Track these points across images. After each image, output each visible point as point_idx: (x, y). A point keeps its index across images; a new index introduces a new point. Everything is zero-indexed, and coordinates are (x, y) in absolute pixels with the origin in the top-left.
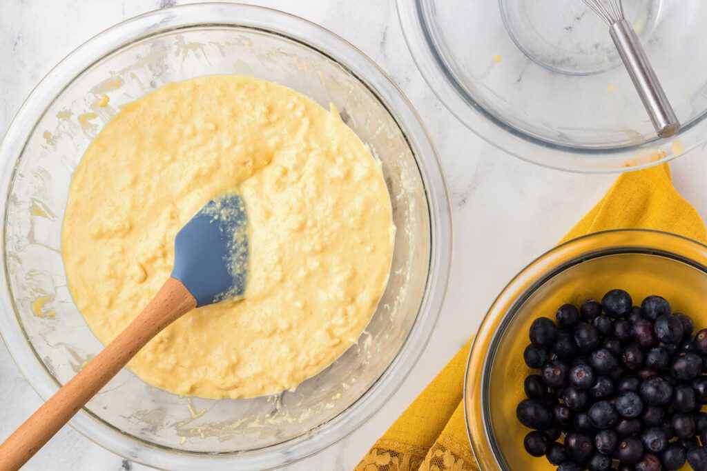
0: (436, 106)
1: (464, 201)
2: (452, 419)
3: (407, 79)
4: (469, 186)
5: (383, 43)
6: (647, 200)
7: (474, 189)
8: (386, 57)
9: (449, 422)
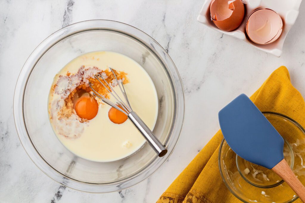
0: (187, 47)
1: (199, 88)
2: (196, 182)
3: (174, 35)
4: (201, 82)
5: (164, 20)
6: (280, 89)
7: (203, 83)
8: (165, 26)
9: (195, 184)
